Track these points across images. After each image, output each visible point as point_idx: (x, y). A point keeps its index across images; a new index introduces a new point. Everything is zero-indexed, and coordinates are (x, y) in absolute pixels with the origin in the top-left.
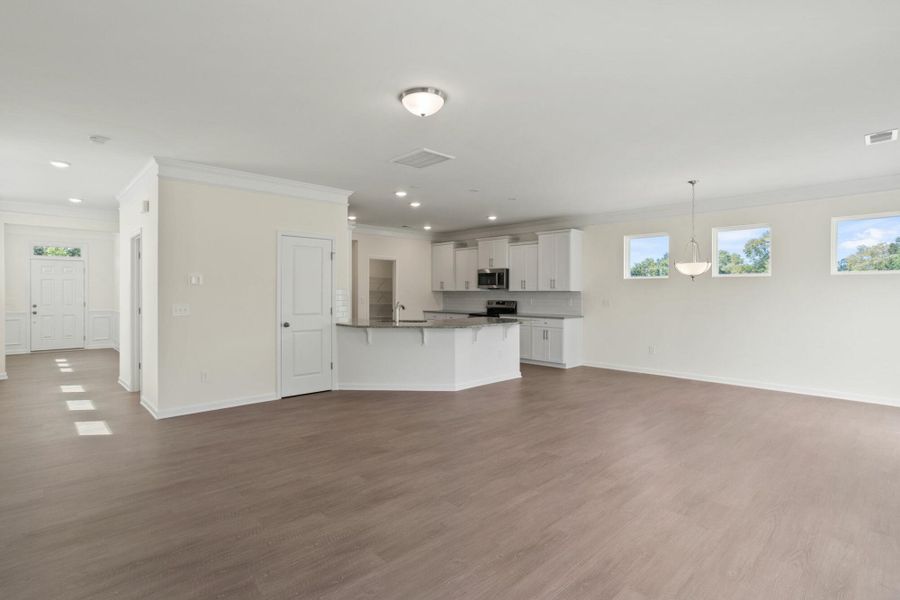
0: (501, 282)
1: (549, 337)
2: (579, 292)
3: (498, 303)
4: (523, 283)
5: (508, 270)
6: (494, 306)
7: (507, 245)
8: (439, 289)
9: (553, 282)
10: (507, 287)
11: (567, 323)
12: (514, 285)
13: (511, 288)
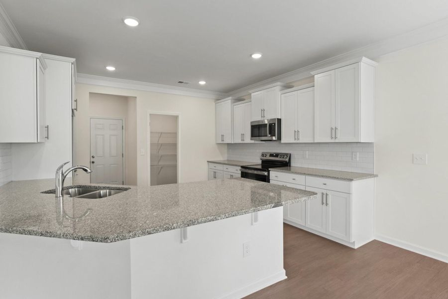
0: (272, 133)
1: (330, 201)
2: (369, 144)
3: (271, 155)
4: (297, 133)
5: (279, 120)
6: (268, 158)
7: (280, 93)
8: (220, 142)
9: (334, 130)
10: (279, 138)
11: (356, 186)
12: (287, 136)
13: (284, 140)
